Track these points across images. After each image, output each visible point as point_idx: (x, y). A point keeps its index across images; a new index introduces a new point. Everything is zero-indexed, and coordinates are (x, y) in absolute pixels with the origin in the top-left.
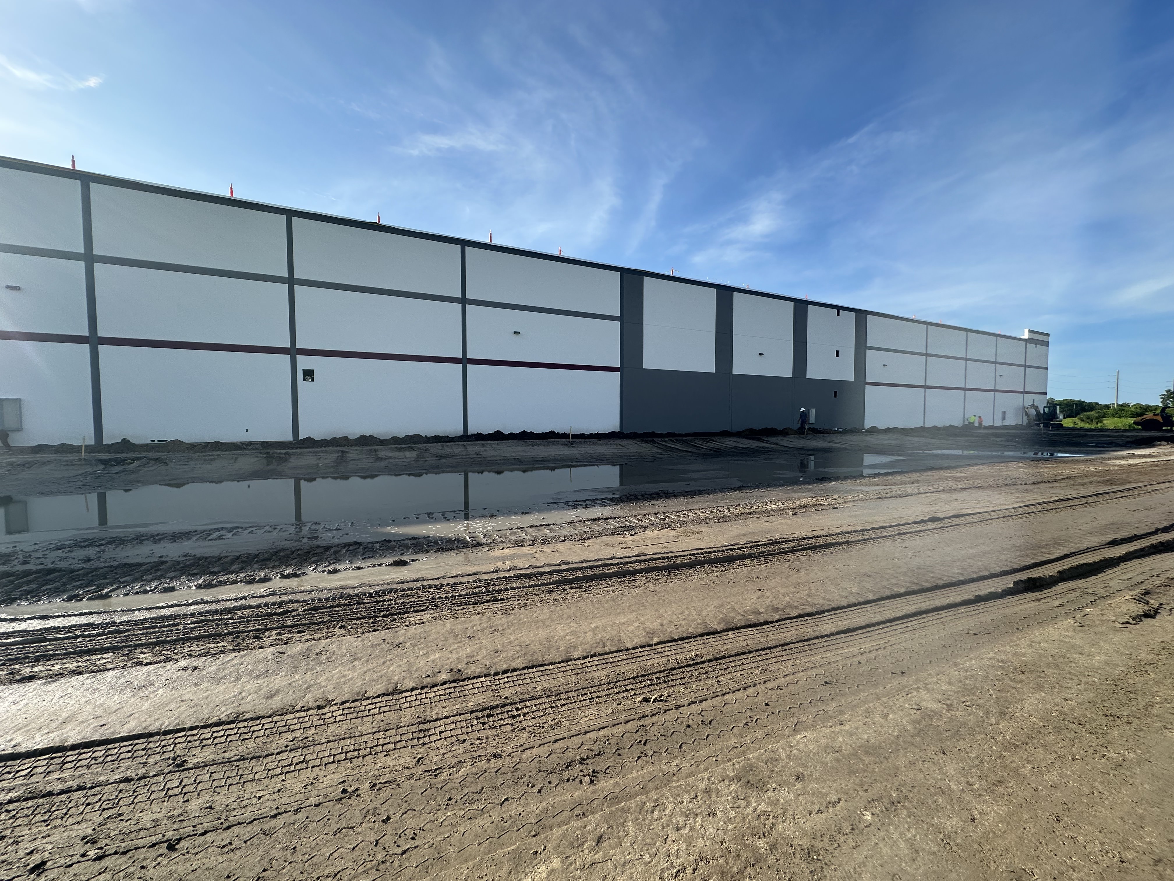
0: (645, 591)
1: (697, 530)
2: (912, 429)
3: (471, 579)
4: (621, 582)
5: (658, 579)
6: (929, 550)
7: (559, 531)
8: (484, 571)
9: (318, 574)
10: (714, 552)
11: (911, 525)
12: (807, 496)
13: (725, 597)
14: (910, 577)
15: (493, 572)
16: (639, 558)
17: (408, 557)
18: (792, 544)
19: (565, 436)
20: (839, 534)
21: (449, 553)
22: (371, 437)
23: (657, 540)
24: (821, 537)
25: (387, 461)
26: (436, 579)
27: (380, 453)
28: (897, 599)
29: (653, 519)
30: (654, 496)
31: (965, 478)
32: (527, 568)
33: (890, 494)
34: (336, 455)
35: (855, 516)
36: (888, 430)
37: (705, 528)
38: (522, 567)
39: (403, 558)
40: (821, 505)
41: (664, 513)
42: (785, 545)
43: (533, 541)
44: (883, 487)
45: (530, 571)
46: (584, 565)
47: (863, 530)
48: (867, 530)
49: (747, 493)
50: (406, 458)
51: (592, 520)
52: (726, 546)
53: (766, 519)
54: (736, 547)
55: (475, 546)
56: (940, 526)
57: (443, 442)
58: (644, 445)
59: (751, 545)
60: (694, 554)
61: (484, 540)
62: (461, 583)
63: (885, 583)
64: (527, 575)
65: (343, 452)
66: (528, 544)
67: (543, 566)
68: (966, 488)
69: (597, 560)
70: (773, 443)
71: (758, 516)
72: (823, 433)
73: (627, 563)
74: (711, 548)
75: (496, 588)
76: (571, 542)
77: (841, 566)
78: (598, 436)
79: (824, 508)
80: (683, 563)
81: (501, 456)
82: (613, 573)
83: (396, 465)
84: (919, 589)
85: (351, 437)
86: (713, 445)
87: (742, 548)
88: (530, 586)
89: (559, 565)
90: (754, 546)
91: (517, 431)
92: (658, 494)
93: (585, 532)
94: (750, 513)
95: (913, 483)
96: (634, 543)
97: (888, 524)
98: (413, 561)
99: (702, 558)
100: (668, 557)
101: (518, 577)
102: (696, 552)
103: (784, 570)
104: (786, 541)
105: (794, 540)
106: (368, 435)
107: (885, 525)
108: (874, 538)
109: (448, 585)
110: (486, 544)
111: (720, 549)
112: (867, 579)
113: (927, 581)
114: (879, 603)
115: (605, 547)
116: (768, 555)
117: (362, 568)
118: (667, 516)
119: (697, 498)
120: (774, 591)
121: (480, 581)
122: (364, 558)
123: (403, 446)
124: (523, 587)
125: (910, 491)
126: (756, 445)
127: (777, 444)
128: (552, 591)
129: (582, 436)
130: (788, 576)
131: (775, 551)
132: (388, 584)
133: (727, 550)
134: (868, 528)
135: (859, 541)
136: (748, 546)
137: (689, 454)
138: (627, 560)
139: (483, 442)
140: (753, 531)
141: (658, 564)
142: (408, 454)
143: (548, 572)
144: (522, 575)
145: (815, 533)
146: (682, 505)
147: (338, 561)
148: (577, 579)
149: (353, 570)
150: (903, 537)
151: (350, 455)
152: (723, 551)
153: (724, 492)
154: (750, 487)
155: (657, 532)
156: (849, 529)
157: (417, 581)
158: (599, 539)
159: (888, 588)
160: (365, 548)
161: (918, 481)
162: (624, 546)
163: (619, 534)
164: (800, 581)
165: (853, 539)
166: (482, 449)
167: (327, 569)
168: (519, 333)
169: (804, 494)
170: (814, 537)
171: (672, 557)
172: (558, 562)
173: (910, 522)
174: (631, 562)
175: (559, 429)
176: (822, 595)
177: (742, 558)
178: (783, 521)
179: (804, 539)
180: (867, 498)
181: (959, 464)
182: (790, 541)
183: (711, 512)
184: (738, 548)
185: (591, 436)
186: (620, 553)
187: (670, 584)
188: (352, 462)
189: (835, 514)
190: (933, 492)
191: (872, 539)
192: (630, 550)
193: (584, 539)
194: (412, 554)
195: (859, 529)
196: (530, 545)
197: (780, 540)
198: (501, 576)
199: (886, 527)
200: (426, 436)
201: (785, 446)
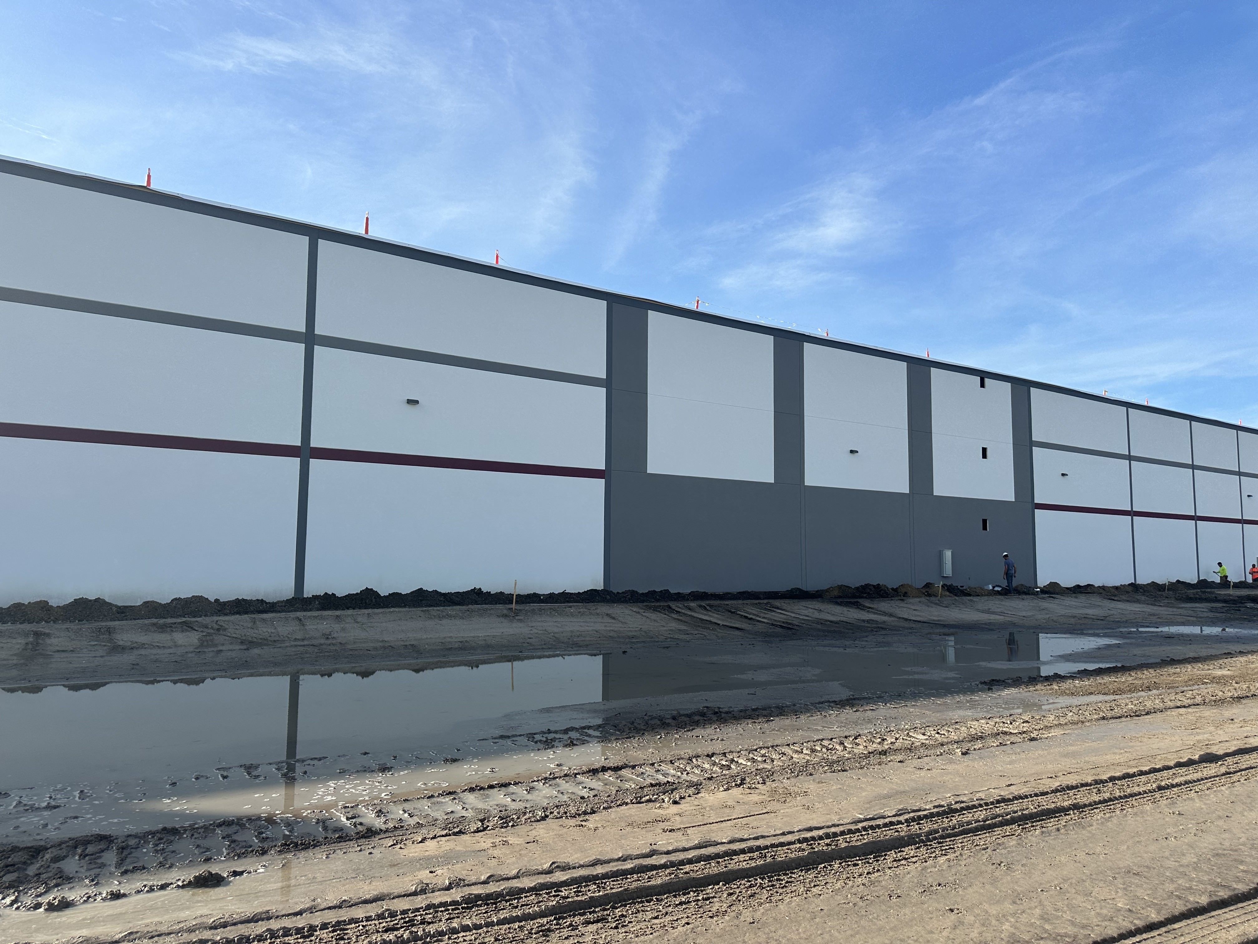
0: (736, 922)
1: (796, 789)
2: (1117, 588)
3: (373, 910)
4: (681, 903)
5: (752, 895)
6: (1220, 817)
7: (529, 797)
8: (396, 892)
9: (23, 914)
10: (843, 833)
11: (1173, 771)
12: (976, 715)
13: (891, 929)
14: (1208, 873)
15: (415, 894)
16: (703, 851)
17: (222, 866)
18: (981, 815)
19: (502, 598)
20: (1056, 791)
21: (310, 853)
22: (99, 603)
23: (727, 811)
24: (1026, 797)
25: (136, 652)
26: (296, 914)
27: (118, 637)
28: (1199, 918)
29: (707, 766)
30: (696, 718)
31: (1232, 677)
32: (485, 883)
33: (1117, 712)
34: (22, 641)
35: (1074, 755)
36: (1078, 590)
37: (808, 784)
38: (473, 879)
39: (215, 869)
40: (1005, 733)
41: (724, 754)
42: (968, 817)
43: (482, 821)
44: (1101, 698)
45: (492, 888)
46: (599, 870)
47: (1097, 782)
48: (1102, 782)
49: (867, 712)
50: (176, 646)
51: (589, 771)
52: (861, 821)
53: (916, 762)
54: (880, 822)
55: (364, 837)
56: (1223, 770)
57: (252, 612)
58: (653, 616)
59: (907, 816)
60: (806, 840)
61: (378, 823)
62: (353, 921)
63: (1171, 887)
64: (489, 896)
65: (37, 634)
66: (473, 827)
67: (516, 877)
68: (1240, 698)
69: (623, 859)
70: (885, 614)
71: (900, 758)
72: (970, 595)
73: (682, 863)
74: (834, 825)
75: (431, 929)
76: (560, 822)
77: (1081, 856)
78: (565, 598)
79: (1013, 739)
80: (793, 860)
81: (378, 641)
82: (662, 885)
83: (156, 661)
84: (1230, 897)
85: (53, 603)
86: (778, 616)
87: (892, 824)
88: (501, 922)
89: (549, 872)
90: (913, 819)
91: (406, 590)
92: (703, 714)
93: (582, 798)
94: (884, 753)
95: (1149, 689)
96: (685, 819)
97: (1135, 770)
98: (235, 874)
99: (821, 846)
100: (759, 848)
101: (471, 902)
102: (808, 835)
103: (983, 868)
104: (968, 808)
105: (981, 806)
106: (92, 597)
107: (1131, 771)
108: (1121, 797)
109: (324, 926)
110: (387, 831)
111: (853, 827)
112: (1136, 880)
113: (1238, 880)
114: (1170, 927)
115: (629, 829)
116: (942, 837)
117: (124, 895)
118: (732, 761)
119: (778, 722)
120: (977, 911)
121: (393, 914)
122: (125, 872)
123: (170, 620)
124: (488, 925)
125: (1149, 704)
126: (856, 616)
127: (891, 615)
128: (549, 930)
129: (534, 598)
130: (994, 881)
131: (954, 828)
132: (191, 930)
133: (865, 829)
134: (1104, 777)
135: (1096, 803)
136: (902, 818)
137: (737, 633)
138: (681, 856)
139: (338, 613)
140: (902, 789)
141: (741, 863)
142: (180, 638)
143: (531, 889)
144: (478, 897)
145: (1015, 790)
146: (754, 737)
147: (64, 879)
148: (593, 903)
149: (104, 899)
150: (1168, 792)
151: (54, 641)
152: (858, 830)
153: (824, 709)
154: (869, 700)
155: (721, 795)
156: (1072, 780)
157: (255, 919)
158: (614, 813)
159: (1179, 898)
160: (123, 848)
161: (1156, 686)
162: (667, 825)
163: (650, 801)
164: (1019, 889)
165: (1085, 801)
166: (337, 627)
167: (45, 900)
168: (417, 402)
169: (969, 713)
170: (1015, 798)
171: (766, 847)
172: (546, 866)
173: (1172, 764)
174: (690, 862)
175: (490, 586)
176: (1068, 916)
177: (899, 844)
178: (950, 767)
179: (998, 802)
180: (1082, 718)
181: (1213, 652)
182: (974, 807)
183: (813, 751)
184: (885, 825)
185: (552, 598)
186: (664, 842)
187: (781, 906)
188: (57, 655)
189: (1036, 751)
190: (1189, 706)
191: (1116, 799)
192: (680, 833)
193: (585, 813)
194: (229, 858)
195: (1089, 780)
196: (478, 831)
197: (958, 806)
198: (436, 901)
199: (1133, 775)
200: (217, 601)
201: (906, 620)
